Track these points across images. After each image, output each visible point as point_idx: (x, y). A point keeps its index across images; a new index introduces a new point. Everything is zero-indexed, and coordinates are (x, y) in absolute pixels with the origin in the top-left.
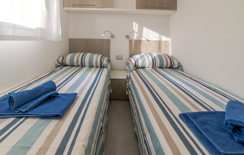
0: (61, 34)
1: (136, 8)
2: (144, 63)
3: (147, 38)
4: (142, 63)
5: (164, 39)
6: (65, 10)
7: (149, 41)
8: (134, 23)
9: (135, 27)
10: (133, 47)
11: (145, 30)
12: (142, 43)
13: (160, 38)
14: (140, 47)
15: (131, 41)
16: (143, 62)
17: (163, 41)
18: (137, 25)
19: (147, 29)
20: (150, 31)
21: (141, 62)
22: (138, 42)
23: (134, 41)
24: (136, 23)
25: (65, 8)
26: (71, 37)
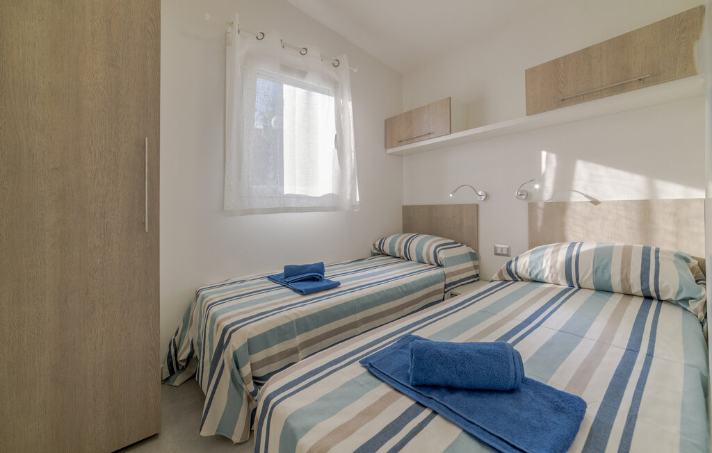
0: (358, 199)
1: (528, 114)
2: (534, 267)
3: (591, 194)
4: (529, 266)
5: (671, 191)
6: (390, 154)
7: (595, 202)
8: (544, 154)
9: (548, 162)
10: (539, 223)
11: (583, 170)
12: (569, 213)
13: (652, 189)
14: (563, 225)
15: (532, 207)
16: (533, 265)
17: (663, 200)
18: (553, 157)
19: (592, 165)
20: (603, 171)
21: (527, 264)
22: (558, 209)
23: (541, 205)
24: (549, 150)
25: (389, 151)
26: (406, 203)
